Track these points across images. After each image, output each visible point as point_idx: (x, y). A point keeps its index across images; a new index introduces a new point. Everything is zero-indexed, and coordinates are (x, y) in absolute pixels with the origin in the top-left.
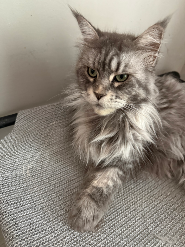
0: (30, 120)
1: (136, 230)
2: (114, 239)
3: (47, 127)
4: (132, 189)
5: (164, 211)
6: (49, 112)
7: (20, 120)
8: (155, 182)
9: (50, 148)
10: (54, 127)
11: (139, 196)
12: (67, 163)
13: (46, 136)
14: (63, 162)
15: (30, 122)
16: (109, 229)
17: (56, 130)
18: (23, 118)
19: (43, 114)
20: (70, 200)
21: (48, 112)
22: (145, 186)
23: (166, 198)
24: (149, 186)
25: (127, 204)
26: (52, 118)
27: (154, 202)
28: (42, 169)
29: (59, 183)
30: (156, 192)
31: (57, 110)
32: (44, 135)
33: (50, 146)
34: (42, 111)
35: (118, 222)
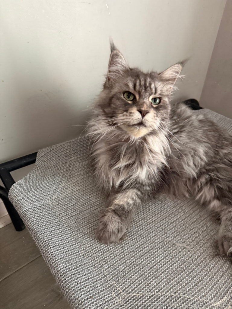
0: (50, 157)
1: (157, 241)
2: (137, 249)
3: (67, 162)
4: (151, 209)
5: (183, 224)
6: (67, 149)
7: (40, 158)
8: (174, 203)
9: (71, 181)
10: (73, 162)
11: (158, 214)
12: (89, 192)
13: (67, 170)
14: (85, 191)
15: (50, 159)
16: (132, 242)
17: (76, 165)
18: (43, 155)
19: (62, 151)
20: (95, 221)
21: (66, 149)
22: (164, 206)
23: (185, 215)
24: (168, 206)
25: (147, 222)
26: (70, 154)
27: (173, 219)
28: (66, 198)
29: (83, 209)
30: (175, 210)
31: (74, 146)
32: (64, 169)
33: (71, 178)
34: (60, 148)
35: (140, 236)
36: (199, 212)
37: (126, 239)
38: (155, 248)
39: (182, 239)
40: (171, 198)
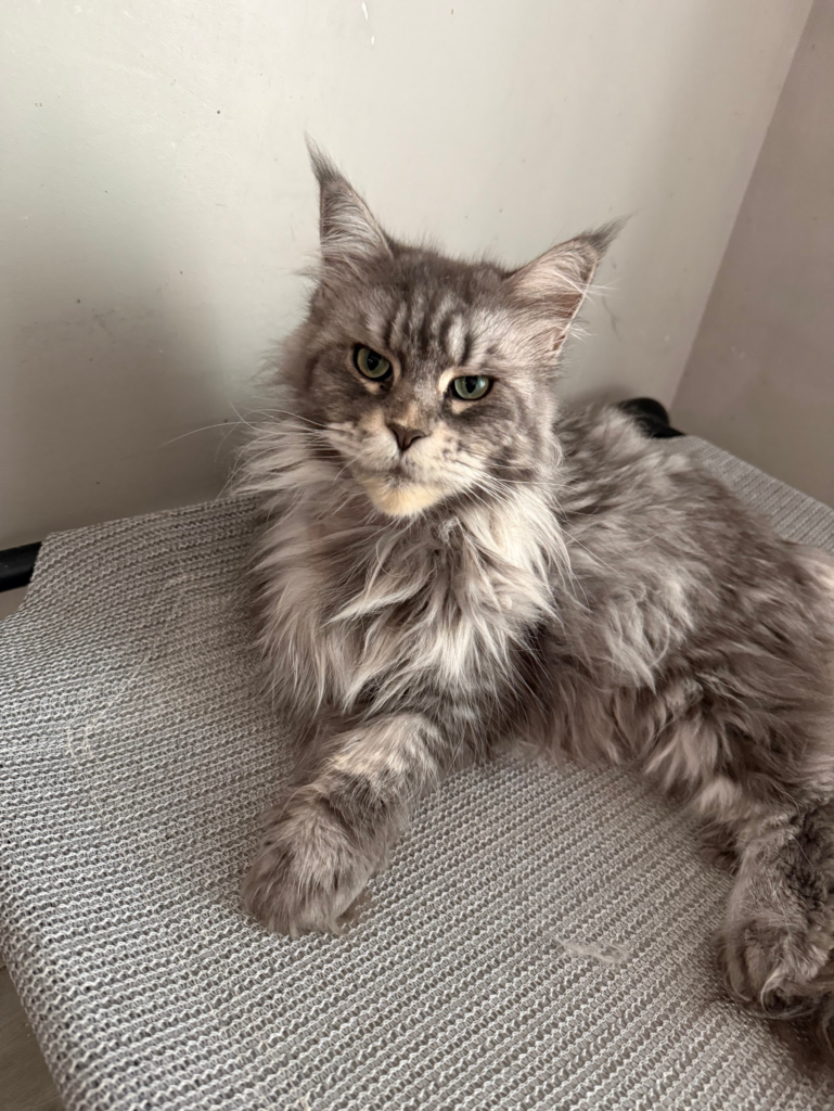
0: (89, 568)
1: (489, 927)
2: (407, 957)
3: (156, 592)
4: (475, 799)
5: (591, 866)
6: (162, 538)
7: (50, 567)
8: (561, 777)
9: (167, 667)
10: (181, 591)
11: (501, 821)
12: (233, 716)
13: (152, 625)
14: (217, 712)
15: (89, 575)
16: (389, 928)
17: (191, 604)
18: (62, 558)
19: (141, 546)
20: (246, 838)
21: (157, 540)
22: (524, 790)
23: (600, 828)
24: (540, 790)
25: (456, 848)
26: (173, 560)
27: (554, 841)
28: (137, 735)
29: (203, 783)
30: (563, 809)
31: (192, 532)
32: (143, 620)
33: (168, 657)
34: (136, 535)
35: (424, 904)
36: (654, 820)
37: (366, 917)
38: (480, 957)
39: (585, 926)
40: (553, 758)
